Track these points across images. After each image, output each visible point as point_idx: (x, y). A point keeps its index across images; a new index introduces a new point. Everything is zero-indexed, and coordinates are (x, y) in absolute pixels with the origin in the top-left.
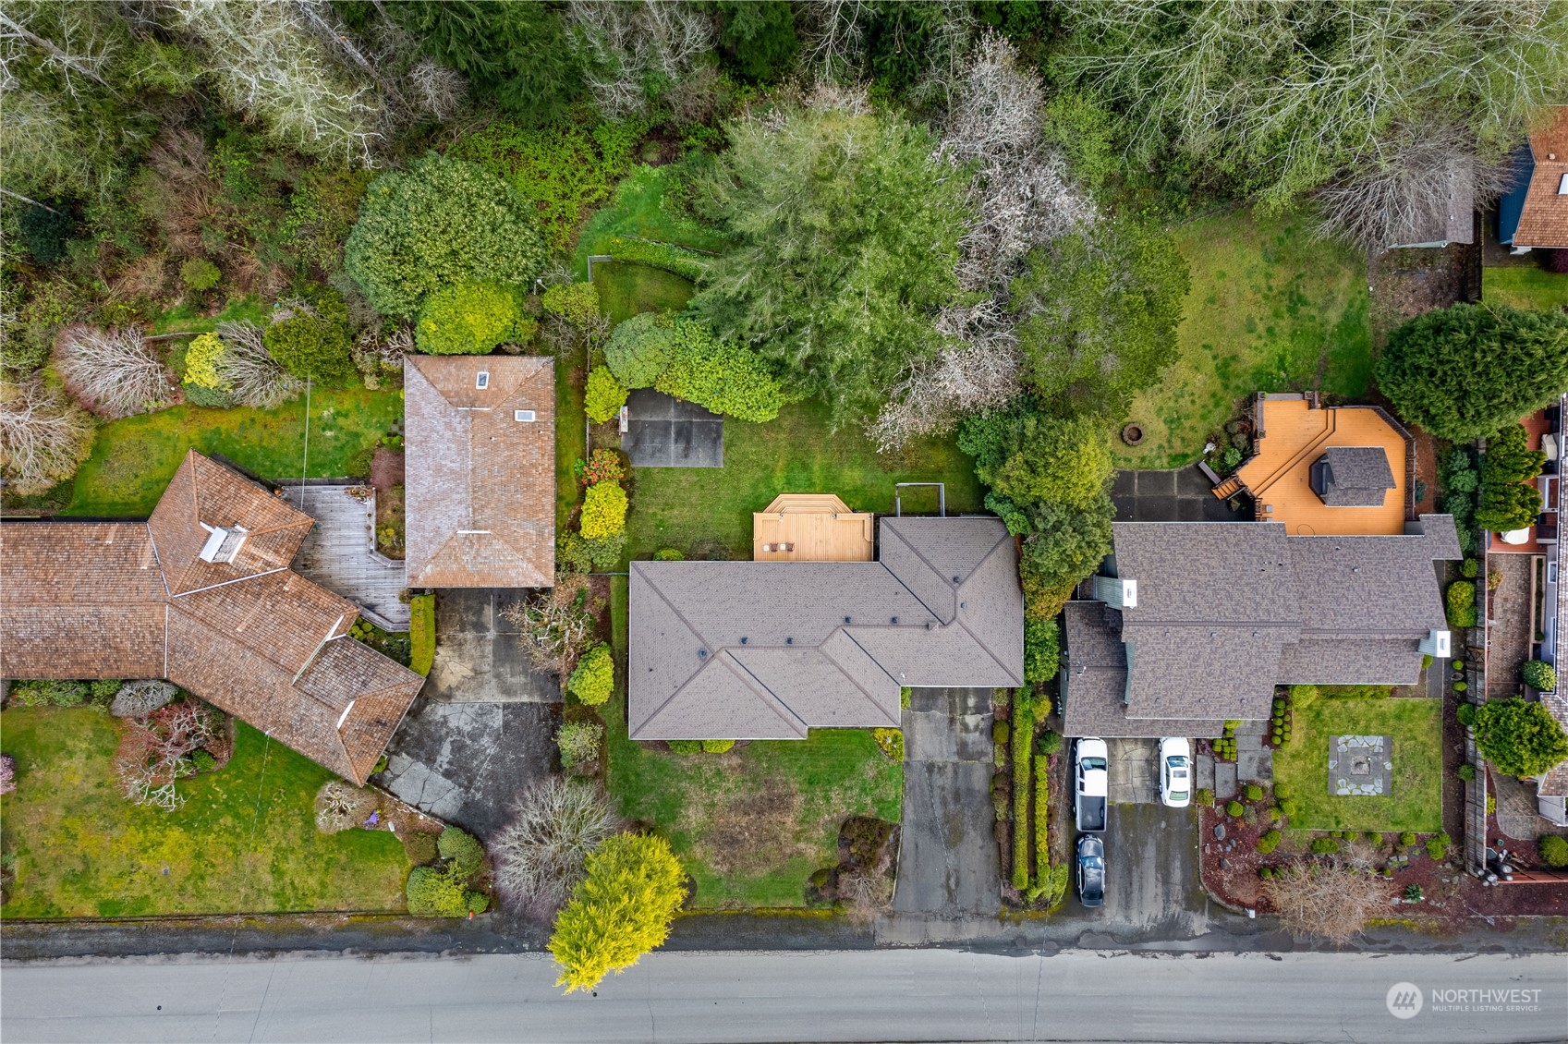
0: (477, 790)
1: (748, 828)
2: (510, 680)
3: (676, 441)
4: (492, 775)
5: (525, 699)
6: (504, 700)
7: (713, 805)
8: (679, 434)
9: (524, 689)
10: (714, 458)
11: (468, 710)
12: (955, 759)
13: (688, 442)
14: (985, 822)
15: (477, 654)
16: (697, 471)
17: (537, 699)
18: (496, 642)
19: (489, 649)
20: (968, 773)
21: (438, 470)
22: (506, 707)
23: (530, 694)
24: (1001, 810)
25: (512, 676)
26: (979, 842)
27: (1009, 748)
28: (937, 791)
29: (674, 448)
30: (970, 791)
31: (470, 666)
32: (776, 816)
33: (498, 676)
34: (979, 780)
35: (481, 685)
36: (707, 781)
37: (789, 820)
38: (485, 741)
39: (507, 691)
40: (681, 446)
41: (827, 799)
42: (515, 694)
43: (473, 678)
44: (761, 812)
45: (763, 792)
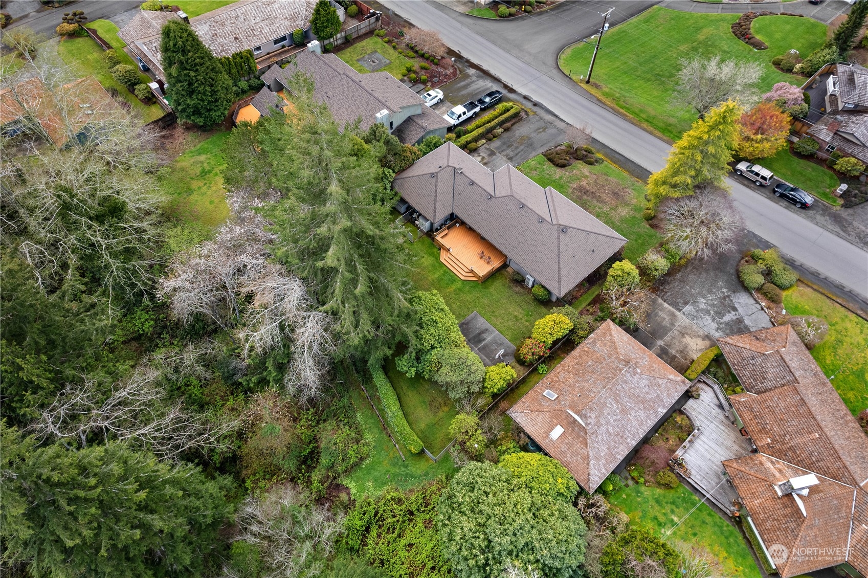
0: (723, 293)
1: (605, 193)
2: (667, 319)
3: (484, 339)
4: (710, 292)
5: (666, 305)
6: (677, 313)
7: (611, 209)
8: (480, 341)
9: (663, 309)
10: (475, 318)
11: (701, 323)
12: (498, 154)
13: (479, 334)
14: (509, 134)
15: (676, 342)
16: (488, 320)
17: (660, 301)
18: (661, 338)
19: (667, 338)
20: (498, 148)
22: (680, 310)
23: (661, 305)
24: (499, 130)
25: (664, 319)
26: (517, 131)
27: (476, 140)
28: (516, 152)
29: (489, 338)
30: (504, 143)
31: (684, 340)
32: (588, 187)
33: (673, 324)
34: (496, 143)
35: (685, 327)
36: (606, 217)
37: (584, 183)
38: (702, 306)
39: (673, 315)
40: (484, 336)
41: (561, 178)
42: (669, 311)
43: (687, 334)
44: (592, 193)
45: (585, 197)
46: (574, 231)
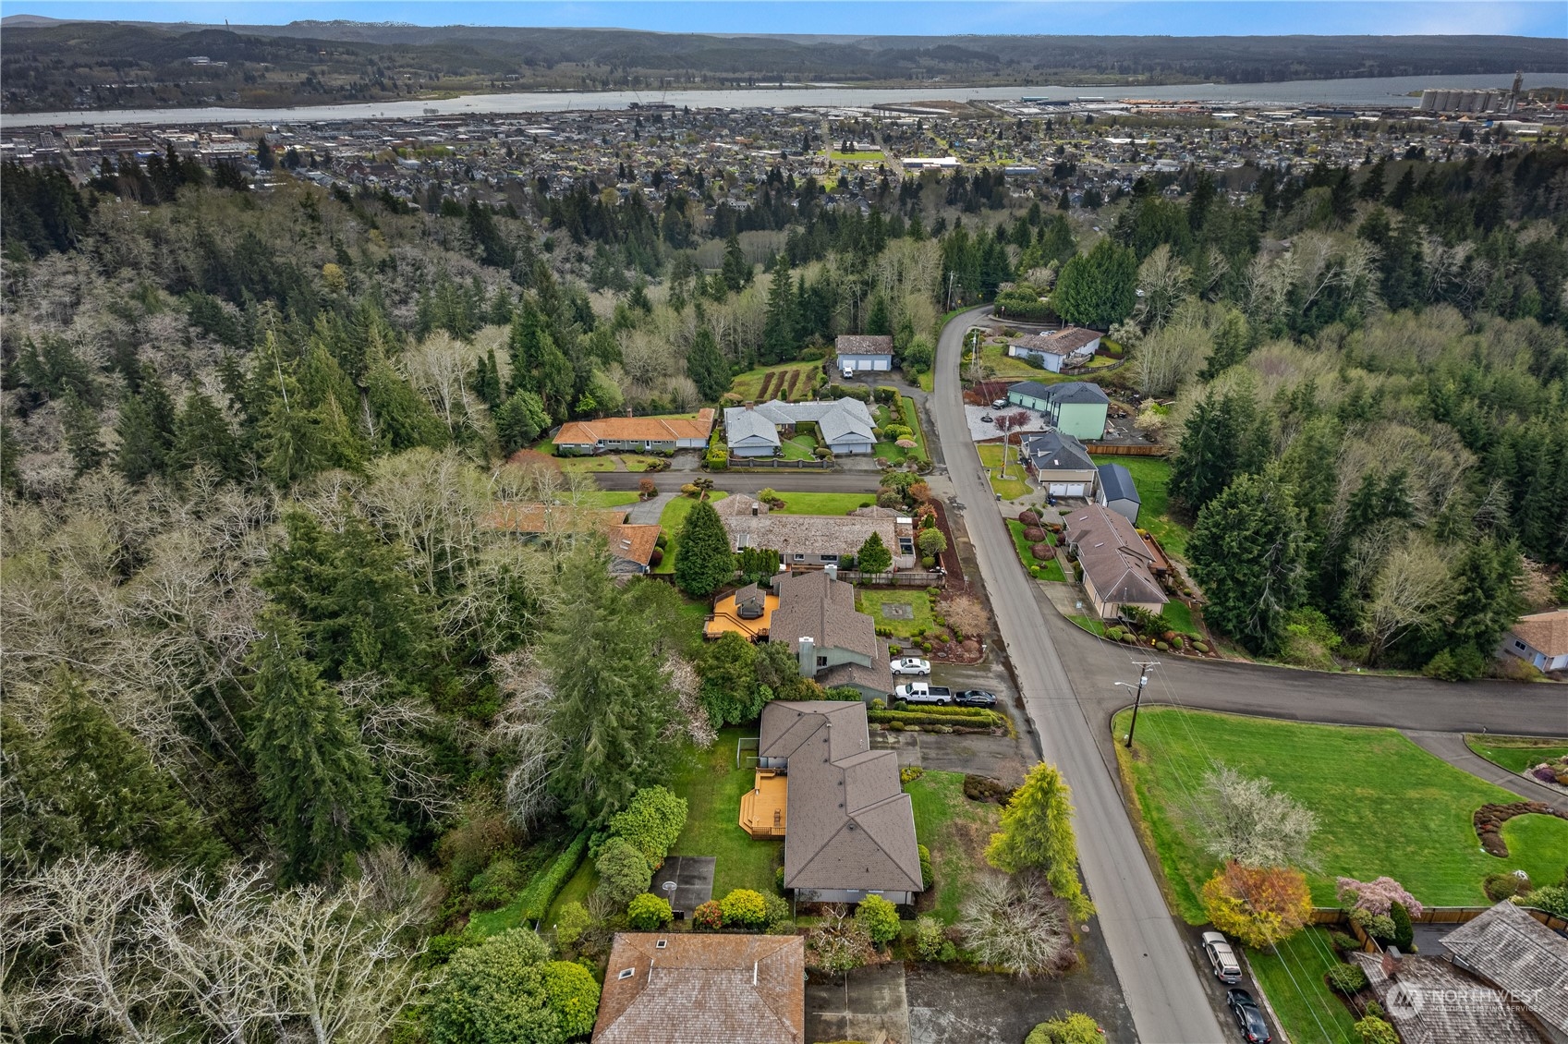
0: (989, 1030)
2: (887, 1000)
3: (693, 884)
4: (974, 1017)
5: (903, 989)
6: (905, 1006)
7: (971, 867)
8: (687, 883)
9: (895, 989)
10: (708, 862)
11: (918, 1034)
12: (918, 748)
13: (694, 877)
14: (957, 738)
15: (865, 1029)
16: (717, 873)
17: (903, 981)
18: (855, 1011)
19: (860, 1017)
20: (925, 743)
21: (700, 1005)
22: (911, 1004)
23: (899, 985)
24: (947, 729)
25: (883, 999)
26: (970, 741)
27: (907, 722)
28: (940, 757)
29: (698, 886)
30: (937, 743)
31: (877, 1033)
32: (973, 832)
33: (885, 1010)
34: (928, 738)
35: (894, 1024)
36: (953, 871)
37: (974, 826)
38: (943, 1021)
39: (897, 1003)
40: (696, 881)
41: (954, 806)
42: (899, 997)
43: (888, 1030)
44: (972, 841)
45: (957, 839)
46: (864, 835)
